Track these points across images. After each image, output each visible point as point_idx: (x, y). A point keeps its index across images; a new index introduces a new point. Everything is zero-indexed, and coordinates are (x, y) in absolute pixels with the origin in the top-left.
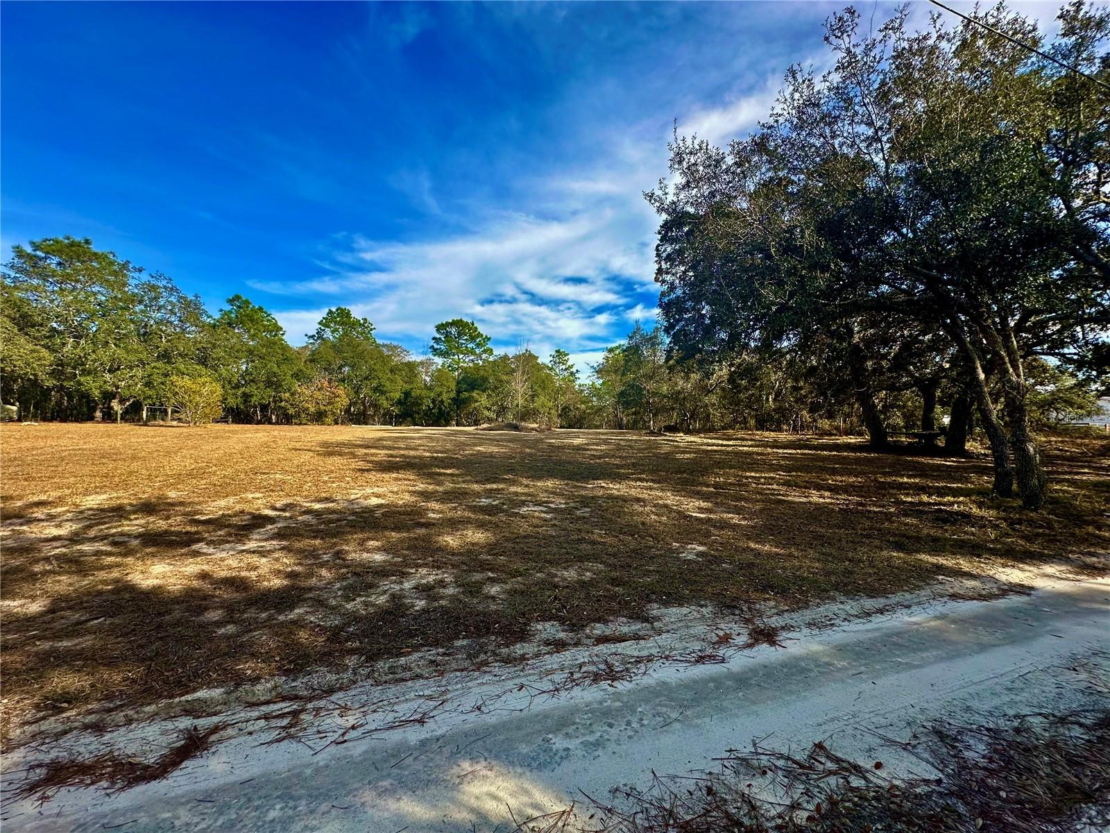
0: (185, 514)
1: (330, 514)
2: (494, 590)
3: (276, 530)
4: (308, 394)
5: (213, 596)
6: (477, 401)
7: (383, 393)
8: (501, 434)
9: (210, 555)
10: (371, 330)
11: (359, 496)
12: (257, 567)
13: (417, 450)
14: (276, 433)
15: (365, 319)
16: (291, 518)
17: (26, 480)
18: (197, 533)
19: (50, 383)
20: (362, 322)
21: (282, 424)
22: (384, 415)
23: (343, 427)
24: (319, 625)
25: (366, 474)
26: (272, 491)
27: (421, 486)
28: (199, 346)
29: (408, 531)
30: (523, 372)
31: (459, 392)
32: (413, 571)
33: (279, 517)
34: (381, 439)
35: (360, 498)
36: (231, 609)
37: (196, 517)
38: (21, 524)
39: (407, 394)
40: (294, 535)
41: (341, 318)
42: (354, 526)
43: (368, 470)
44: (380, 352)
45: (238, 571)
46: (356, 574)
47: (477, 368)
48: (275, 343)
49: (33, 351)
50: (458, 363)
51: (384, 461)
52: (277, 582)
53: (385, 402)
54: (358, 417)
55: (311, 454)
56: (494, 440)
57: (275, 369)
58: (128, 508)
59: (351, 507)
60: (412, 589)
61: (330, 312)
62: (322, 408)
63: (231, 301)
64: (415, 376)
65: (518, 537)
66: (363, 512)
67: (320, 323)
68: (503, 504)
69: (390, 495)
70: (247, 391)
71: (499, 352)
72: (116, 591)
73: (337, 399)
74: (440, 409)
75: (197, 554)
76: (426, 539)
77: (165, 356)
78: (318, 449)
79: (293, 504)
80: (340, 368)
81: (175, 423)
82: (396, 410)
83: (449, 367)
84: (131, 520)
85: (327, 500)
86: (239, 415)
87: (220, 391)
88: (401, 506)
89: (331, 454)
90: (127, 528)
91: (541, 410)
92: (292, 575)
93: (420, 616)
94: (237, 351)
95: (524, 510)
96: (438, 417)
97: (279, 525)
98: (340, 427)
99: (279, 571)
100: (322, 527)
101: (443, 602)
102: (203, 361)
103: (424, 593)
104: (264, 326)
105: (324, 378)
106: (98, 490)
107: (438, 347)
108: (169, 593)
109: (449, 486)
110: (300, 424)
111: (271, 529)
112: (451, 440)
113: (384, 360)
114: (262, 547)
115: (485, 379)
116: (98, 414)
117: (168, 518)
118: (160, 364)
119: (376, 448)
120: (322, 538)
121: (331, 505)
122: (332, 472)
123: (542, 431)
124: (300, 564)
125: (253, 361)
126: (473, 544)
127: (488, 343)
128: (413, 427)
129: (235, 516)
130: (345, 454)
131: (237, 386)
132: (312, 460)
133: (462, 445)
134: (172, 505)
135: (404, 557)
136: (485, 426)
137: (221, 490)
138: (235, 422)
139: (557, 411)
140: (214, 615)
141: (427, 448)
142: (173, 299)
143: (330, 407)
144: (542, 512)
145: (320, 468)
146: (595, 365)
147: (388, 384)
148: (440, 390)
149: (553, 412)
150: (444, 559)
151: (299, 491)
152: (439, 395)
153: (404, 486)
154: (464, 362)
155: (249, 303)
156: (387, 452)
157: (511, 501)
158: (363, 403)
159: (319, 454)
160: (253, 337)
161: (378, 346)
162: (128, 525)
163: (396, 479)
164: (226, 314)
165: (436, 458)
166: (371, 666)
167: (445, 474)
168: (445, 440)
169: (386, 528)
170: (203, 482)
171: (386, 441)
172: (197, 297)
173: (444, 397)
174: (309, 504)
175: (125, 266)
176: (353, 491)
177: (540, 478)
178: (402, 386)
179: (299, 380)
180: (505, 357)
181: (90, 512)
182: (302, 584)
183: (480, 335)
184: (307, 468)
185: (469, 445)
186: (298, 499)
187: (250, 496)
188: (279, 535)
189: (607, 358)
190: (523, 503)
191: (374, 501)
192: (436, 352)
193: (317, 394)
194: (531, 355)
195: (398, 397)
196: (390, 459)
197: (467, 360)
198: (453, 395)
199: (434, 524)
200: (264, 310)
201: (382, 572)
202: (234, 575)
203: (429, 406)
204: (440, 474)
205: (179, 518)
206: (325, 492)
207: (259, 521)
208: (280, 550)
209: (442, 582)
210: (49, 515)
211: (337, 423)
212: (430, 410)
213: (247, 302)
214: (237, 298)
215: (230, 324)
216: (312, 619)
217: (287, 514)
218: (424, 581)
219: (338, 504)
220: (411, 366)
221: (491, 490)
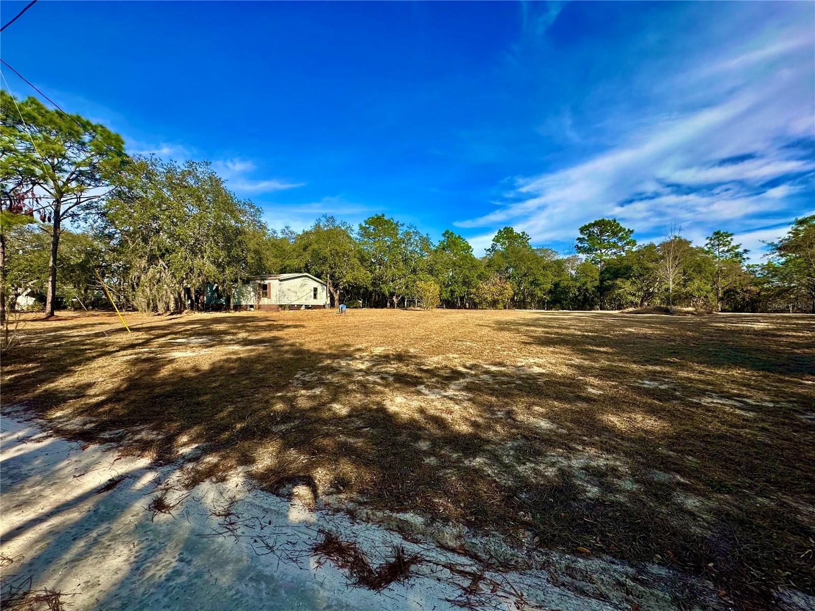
0: (417, 364)
1: (502, 376)
2: (692, 503)
3: (465, 384)
4: (487, 289)
5: (425, 429)
6: (621, 288)
7: (537, 285)
8: (650, 317)
9: (426, 395)
10: (528, 239)
11: (523, 364)
12: (452, 412)
13: (569, 329)
14: (468, 314)
15: (524, 233)
16: (475, 375)
17: (357, 337)
18: (421, 378)
19: (371, 289)
20: (521, 235)
21: (472, 308)
22: (539, 302)
23: (509, 311)
24: (495, 481)
25: (528, 346)
26: (464, 354)
27: (577, 361)
28: (429, 264)
29: (570, 402)
30: (675, 258)
31: (602, 281)
32: (580, 448)
33: (468, 373)
34: (538, 319)
35: (524, 366)
36: (434, 442)
37: (421, 367)
38: (350, 360)
39: (556, 285)
40: (477, 390)
41: (507, 234)
42: (521, 390)
43: (530, 344)
44: (535, 255)
45: (441, 413)
46: (524, 437)
47: (621, 259)
48: (467, 257)
49: (365, 274)
50: (601, 257)
51: (542, 336)
52: (465, 428)
53: (539, 292)
54: (519, 304)
55: (489, 329)
56: (645, 322)
57: (467, 273)
58: (392, 356)
59: (518, 373)
60: (582, 469)
61: (500, 231)
62: (496, 297)
63: (444, 235)
64: (563, 270)
65: (708, 435)
66: (528, 379)
67: (493, 240)
68: (675, 390)
69: (549, 365)
70: (453, 288)
71: (642, 243)
72: (377, 410)
73: (506, 291)
74: (585, 296)
75: (419, 393)
76: (589, 414)
77: (414, 271)
78: (493, 325)
79: (476, 365)
80: (507, 269)
81: (418, 308)
82: (548, 298)
83: (592, 261)
84: (391, 364)
85: (500, 364)
86: (449, 304)
87: (438, 289)
88: (560, 377)
89: (502, 329)
90: (389, 369)
91: (696, 294)
92: (475, 424)
93: (594, 506)
94: (447, 265)
95: (706, 401)
96: (583, 302)
97: (468, 380)
98: (507, 311)
99: (467, 419)
100: (497, 386)
101: (621, 498)
102: (431, 272)
103: (595, 479)
104: (461, 247)
105: (496, 277)
106: (381, 344)
107: (582, 245)
108: (402, 419)
109: (605, 363)
110: (482, 309)
111: (462, 383)
112: (600, 321)
113: (538, 260)
114: (456, 395)
115: (628, 268)
116: (388, 304)
117: (408, 365)
118: (411, 276)
119: (534, 326)
120: (497, 397)
121: (503, 369)
122: (503, 343)
123: (700, 314)
124: (481, 416)
125: (455, 270)
126: (646, 432)
127: (632, 235)
128: (562, 311)
129: (442, 369)
130: (512, 330)
131: (448, 286)
132: (490, 333)
133: (611, 326)
134: (411, 357)
135: (569, 429)
136: (631, 309)
137: (438, 349)
138: (447, 308)
139: (717, 294)
140: (424, 445)
141: (577, 328)
142: (417, 238)
143: (501, 297)
144: (735, 407)
145: (495, 339)
146: (776, 242)
147: (541, 278)
148: (585, 280)
149: (711, 295)
150: (613, 443)
151: (481, 355)
152: (584, 285)
153: (559, 358)
154: (607, 255)
155: (454, 234)
156: (543, 329)
157: (685, 388)
158: (523, 294)
159: (493, 329)
160: (455, 255)
161: (533, 251)
162: (390, 367)
163: (553, 352)
164: (442, 242)
165: (587, 337)
166: (547, 554)
167: (599, 352)
168: (593, 321)
169: (548, 396)
170: (427, 344)
171: (542, 321)
172: (427, 235)
173: (589, 286)
174: (487, 366)
175: (397, 224)
176: (519, 359)
177: (718, 365)
178: (552, 279)
179: (481, 280)
180: (651, 247)
181: (376, 357)
182: (483, 435)
183: (622, 230)
184: (486, 339)
185: (618, 326)
186: (480, 361)
187: (451, 356)
188: (467, 388)
189: (796, 233)
190: (703, 393)
191: (537, 370)
192: (579, 249)
193: (493, 289)
194: (680, 241)
195: (549, 288)
196: (547, 335)
197: (609, 253)
198: (597, 283)
199: (595, 400)
200: (462, 237)
201: (549, 441)
202: (438, 415)
203: (575, 294)
204: (593, 351)
205: (413, 366)
206: (498, 358)
207: (455, 375)
208: (467, 400)
209: (616, 470)
210: (360, 356)
211: (505, 308)
212: (576, 297)
213: (452, 233)
214: (447, 232)
215: (444, 249)
216: (490, 472)
217: (473, 372)
218: (593, 464)
219: (508, 368)
220: (559, 263)
221: (655, 372)
